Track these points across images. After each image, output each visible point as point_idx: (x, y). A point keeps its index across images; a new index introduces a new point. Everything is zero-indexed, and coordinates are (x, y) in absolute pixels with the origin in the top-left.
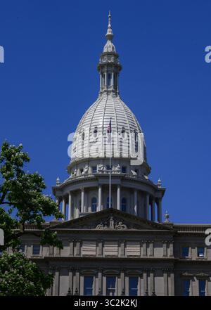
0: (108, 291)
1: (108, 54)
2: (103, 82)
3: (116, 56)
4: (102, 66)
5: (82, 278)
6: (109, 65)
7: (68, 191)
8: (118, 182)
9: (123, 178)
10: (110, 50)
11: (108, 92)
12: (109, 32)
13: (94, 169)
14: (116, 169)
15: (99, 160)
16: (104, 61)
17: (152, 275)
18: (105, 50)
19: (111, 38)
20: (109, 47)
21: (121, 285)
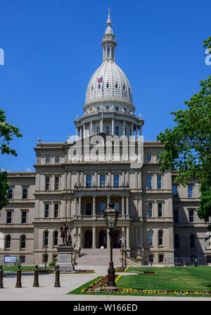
0: (101, 184)
1: (108, 35)
2: (105, 54)
3: (113, 36)
4: (104, 43)
5: (85, 176)
6: (108, 42)
7: (83, 123)
8: (112, 116)
9: (115, 114)
10: (109, 32)
11: (108, 60)
12: (109, 21)
13: (98, 108)
14: (112, 109)
15: (100, 103)
16: (106, 39)
17: (128, 173)
18: (106, 33)
19: (110, 24)
20: (109, 30)
21: (109, 179)
